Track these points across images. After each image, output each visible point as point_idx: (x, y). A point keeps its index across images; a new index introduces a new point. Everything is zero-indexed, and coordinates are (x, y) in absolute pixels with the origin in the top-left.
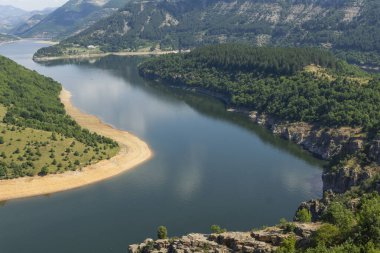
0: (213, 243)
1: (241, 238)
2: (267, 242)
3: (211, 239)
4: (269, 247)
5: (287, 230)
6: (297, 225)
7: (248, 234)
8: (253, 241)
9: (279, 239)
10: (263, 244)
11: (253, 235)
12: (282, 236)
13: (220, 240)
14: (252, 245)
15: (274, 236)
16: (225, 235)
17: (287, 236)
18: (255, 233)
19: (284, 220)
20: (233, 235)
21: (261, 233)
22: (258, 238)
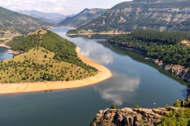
0: (135, 112)
1: (148, 111)
2: (159, 114)
3: (134, 111)
4: (160, 116)
5: (169, 110)
6: (174, 108)
7: (151, 110)
8: (153, 113)
9: (165, 113)
10: (158, 115)
11: (153, 111)
12: (166, 112)
13: (138, 111)
14: (152, 115)
15: (163, 112)
16: (141, 109)
17: (168, 112)
18: (154, 110)
19: (167, 105)
20: (144, 110)
21: (157, 110)
22: (155, 112)
